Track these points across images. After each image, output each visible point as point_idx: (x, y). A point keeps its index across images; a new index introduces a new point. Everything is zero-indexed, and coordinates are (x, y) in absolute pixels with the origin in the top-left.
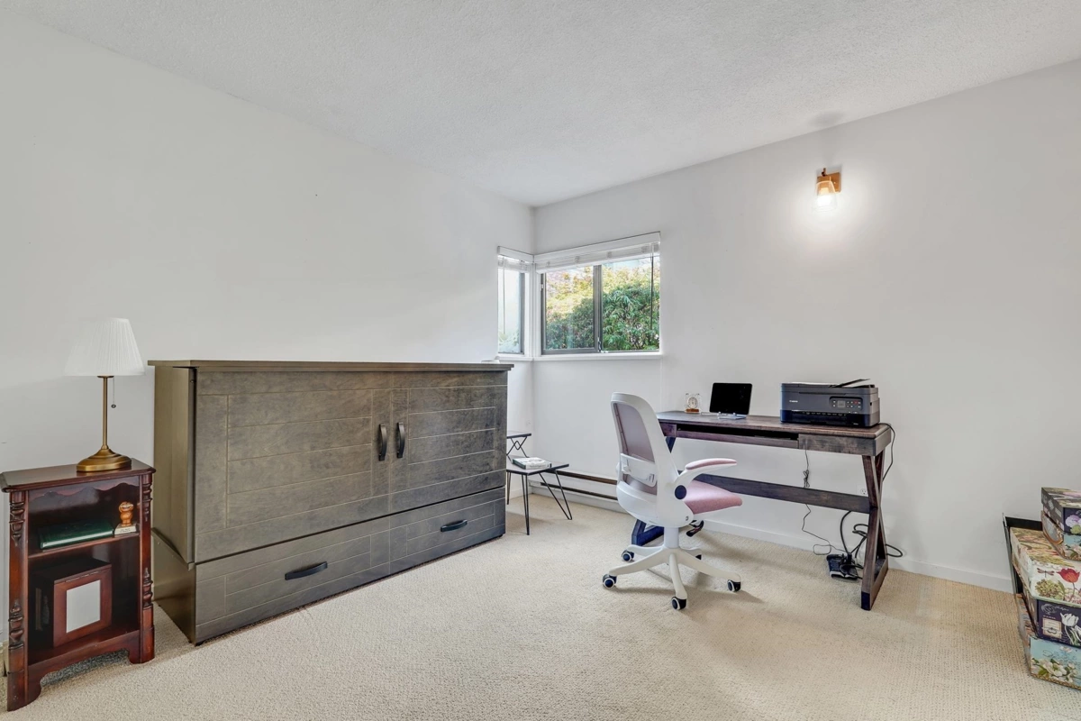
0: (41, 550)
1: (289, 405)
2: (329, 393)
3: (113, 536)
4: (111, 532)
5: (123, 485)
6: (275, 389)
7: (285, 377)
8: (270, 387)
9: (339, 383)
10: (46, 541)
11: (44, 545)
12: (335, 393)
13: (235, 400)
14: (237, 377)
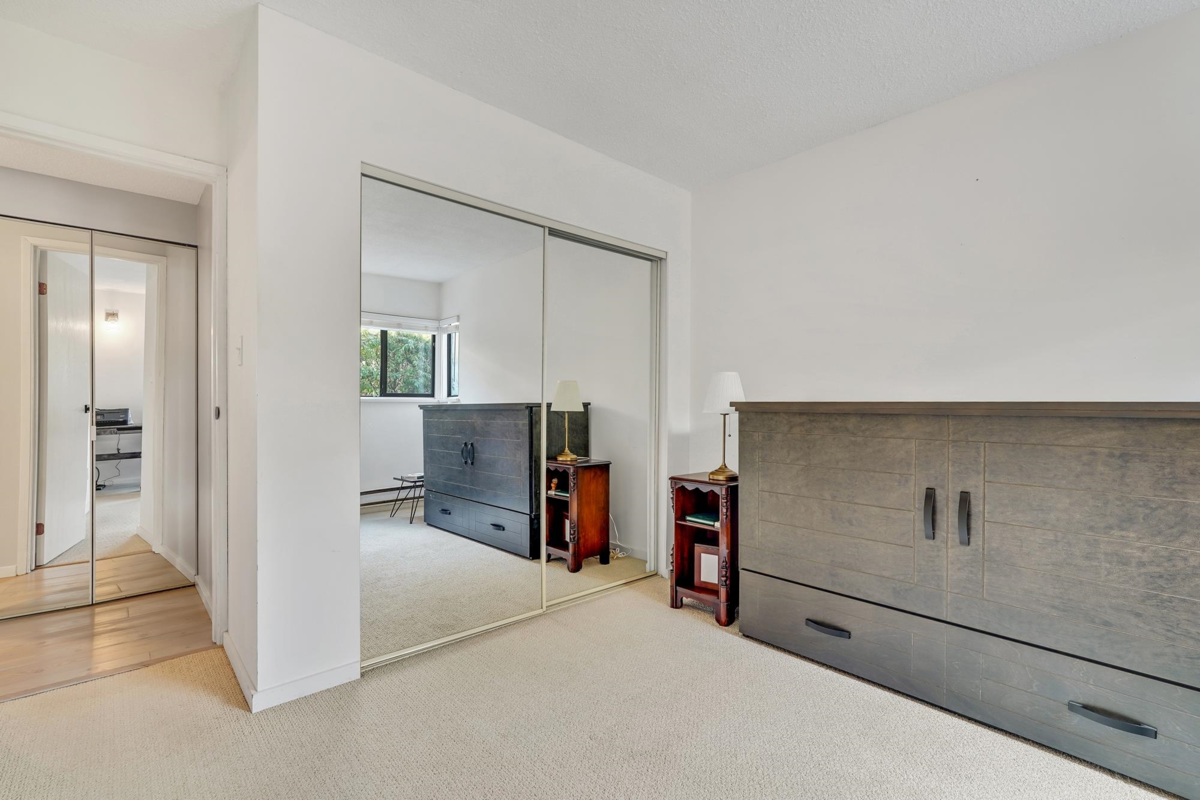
0: (685, 520)
1: (808, 447)
2: (853, 439)
3: (713, 526)
4: (712, 523)
5: (712, 491)
6: (796, 430)
7: (804, 418)
8: (791, 427)
9: (864, 427)
10: (690, 515)
11: (688, 518)
12: (859, 439)
13: (764, 437)
14: (765, 416)
